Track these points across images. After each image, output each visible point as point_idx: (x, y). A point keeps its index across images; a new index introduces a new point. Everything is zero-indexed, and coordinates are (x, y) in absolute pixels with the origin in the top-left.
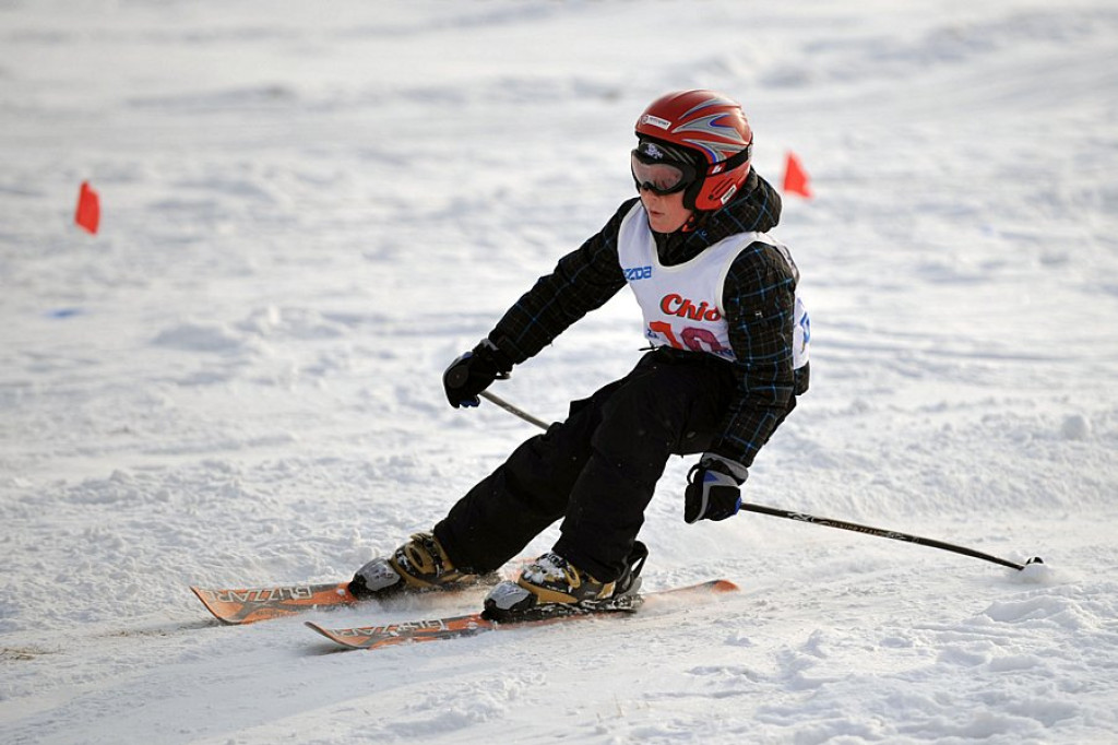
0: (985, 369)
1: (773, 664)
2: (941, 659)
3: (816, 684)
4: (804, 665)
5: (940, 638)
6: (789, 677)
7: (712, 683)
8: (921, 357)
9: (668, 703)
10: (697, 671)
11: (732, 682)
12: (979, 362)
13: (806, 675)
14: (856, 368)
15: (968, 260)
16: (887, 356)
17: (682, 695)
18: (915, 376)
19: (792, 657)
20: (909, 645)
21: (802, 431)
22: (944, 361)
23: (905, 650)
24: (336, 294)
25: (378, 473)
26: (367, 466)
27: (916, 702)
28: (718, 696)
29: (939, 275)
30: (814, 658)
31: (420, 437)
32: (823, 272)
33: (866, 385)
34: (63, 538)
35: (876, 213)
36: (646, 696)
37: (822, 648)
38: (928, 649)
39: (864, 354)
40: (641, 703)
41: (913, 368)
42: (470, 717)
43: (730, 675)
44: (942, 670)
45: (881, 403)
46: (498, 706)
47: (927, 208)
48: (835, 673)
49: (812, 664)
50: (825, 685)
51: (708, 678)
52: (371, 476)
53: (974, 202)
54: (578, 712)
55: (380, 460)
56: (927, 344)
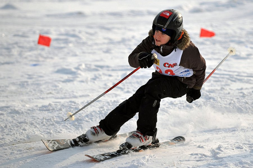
0: (250, 80)
1: (210, 153)
2: (250, 152)
3: (222, 158)
4: (218, 153)
5: (249, 147)
6: (214, 156)
7: (196, 158)
8: (235, 77)
9: (186, 162)
10: (192, 154)
11: (201, 157)
12: (249, 78)
13: (218, 156)
14: (221, 79)
15: (243, 54)
16: (227, 77)
17: (189, 160)
18: (234, 81)
19: (215, 151)
20: (242, 148)
21: (210, 94)
22: (241, 78)
23: (242, 150)
24: (97, 61)
25: (111, 104)
26: (108, 103)
27: (246, 163)
28: (197, 161)
29: (237, 57)
30: (220, 152)
31: (119, 95)
32: (210, 56)
33: (223, 83)
34: (38, 119)
35: (220, 43)
36: (180, 161)
37: (221, 149)
38: (247, 149)
39: (222, 76)
40: (179, 162)
41: (234, 79)
42: (138, 165)
43: (200, 156)
44: (251, 155)
45: (227, 88)
46: (145, 163)
47: (232, 41)
48: (225, 155)
49: (220, 153)
50: (223, 158)
51: (194, 156)
52: (109, 105)
53: (243, 40)
54: (164, 164)
55: (111, 101)
56: (236, 74)
